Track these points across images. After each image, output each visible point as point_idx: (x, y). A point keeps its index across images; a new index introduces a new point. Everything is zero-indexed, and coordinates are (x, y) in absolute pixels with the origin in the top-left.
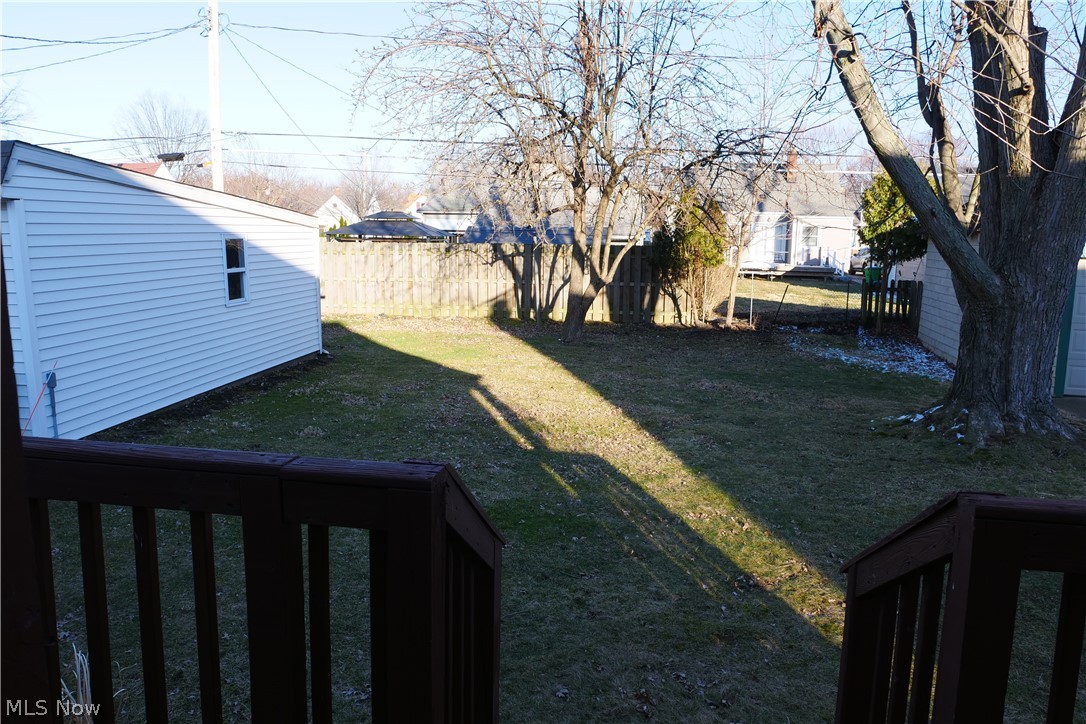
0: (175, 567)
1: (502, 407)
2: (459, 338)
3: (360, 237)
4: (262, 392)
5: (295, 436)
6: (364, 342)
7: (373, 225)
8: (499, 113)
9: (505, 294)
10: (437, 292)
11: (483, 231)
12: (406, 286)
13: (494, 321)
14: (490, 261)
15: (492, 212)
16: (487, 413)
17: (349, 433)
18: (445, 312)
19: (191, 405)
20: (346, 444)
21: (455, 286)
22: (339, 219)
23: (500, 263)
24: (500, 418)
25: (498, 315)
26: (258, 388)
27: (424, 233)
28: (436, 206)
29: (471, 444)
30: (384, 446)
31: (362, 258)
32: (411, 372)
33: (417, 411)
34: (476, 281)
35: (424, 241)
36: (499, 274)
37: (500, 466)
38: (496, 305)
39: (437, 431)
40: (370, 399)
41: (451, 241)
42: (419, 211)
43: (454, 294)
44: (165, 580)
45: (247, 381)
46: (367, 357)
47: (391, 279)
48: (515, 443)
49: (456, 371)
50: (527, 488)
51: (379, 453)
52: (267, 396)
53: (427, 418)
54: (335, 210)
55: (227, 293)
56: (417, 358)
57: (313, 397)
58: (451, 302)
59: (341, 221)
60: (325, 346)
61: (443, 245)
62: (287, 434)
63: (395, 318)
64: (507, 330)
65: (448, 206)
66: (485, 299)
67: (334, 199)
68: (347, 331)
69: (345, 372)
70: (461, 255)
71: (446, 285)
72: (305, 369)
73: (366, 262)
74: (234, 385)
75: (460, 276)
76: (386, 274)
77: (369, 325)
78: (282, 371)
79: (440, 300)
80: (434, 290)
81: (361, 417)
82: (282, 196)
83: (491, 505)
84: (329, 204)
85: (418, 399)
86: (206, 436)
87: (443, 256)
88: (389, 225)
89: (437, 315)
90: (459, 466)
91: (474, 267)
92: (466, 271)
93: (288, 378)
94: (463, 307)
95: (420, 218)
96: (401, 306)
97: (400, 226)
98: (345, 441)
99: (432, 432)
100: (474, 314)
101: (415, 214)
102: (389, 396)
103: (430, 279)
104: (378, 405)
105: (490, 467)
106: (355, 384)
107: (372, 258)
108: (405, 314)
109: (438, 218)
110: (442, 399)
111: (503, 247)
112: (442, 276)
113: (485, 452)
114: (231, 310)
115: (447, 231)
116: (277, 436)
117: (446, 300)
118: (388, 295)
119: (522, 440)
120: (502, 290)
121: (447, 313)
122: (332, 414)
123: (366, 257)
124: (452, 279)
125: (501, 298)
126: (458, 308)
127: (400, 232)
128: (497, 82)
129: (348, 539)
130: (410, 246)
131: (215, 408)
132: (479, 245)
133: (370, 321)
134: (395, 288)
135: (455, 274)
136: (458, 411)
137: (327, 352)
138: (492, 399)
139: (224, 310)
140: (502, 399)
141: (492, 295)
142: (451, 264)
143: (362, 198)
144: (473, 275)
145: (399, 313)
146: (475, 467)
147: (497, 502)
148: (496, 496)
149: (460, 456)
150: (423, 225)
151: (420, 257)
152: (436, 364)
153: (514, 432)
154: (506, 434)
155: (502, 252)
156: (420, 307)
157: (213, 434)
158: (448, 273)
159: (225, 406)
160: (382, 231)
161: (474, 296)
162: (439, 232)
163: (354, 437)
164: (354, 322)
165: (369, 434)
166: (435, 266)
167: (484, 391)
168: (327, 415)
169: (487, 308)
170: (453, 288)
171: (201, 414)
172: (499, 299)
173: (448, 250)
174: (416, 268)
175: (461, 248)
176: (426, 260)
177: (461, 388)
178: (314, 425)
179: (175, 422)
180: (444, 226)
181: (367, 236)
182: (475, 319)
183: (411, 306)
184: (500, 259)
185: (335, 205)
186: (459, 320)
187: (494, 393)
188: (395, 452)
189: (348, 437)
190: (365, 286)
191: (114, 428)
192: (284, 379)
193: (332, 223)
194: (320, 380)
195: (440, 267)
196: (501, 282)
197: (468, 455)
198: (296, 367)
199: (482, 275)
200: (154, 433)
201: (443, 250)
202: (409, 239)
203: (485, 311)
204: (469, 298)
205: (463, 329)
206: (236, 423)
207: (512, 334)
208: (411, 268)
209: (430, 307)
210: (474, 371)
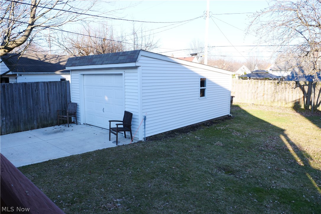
0: (159, 188)
1: (292, 144)
2: (279, 114)
3: (250, 78)
4: (208, 127)
5: (212, 144)
6: (245, 112)
7: (254, 74)
8: (301, 33)
9: (299, 99)
10: (273, 97)
11: (293, 77)
12: (262, 94)
13: (294, 109)
14: (294, 87)
15: (297, 70)
16: (286, 146)
17: (231, 146)
18: (275, 104)
19: (185, 129)
20: (229, 150)
21: (280, 96)
22: (244, 72)
23: (299, 88)
24: (290, 148)
25: (296, 107)
26: (206, 125)
27: (271, 77)
28: (277, 68)
29: (276, 159)
30: (242, 154)
31: (248, 85)
32: (259, 125)
33: (258, 141)
34: (288, 94)
35: (271, 80)
36: (297, 92)
37: (287, 171)
38: (295, 103)
39: (263, 151)
40: (242, 134)
41: (280, 79)
42: (270, 70)
43: (279, 98)
44: (154, 192)
45: (204, 122)
46: (245, 118)
47: (257, 92)
48: (295, 161)
49: (276, 127)
50: (298, 184)
51: (239, 156)
52: (208, 128)
53: (261, 145)
54: (243, 70)
55: (199, 95)
56: (262, 120)
57: (223, 130)
58: (278, 101)
59: (245, 73)
60: (231, 113)
61: (277, 81)
62: (210, 143)
63: (257, 105)
64: (299, 113)
65: (281, 68)
66: (291, 101)
67: (244, 66)
68: (240, 108)
69: (236, 123)
70: (283, 85)
71: (276, 95)
72: (223, 120)
73: (249, 86)
74: (200, 124)
75: (282, 92)
76: (255, 90)
77: (248, 107)
78: (216, 120)
79: (274, 100)
80: (272, 96)
81: (237, 141)
82: (228, 66)
83: (280, 189)
84: (242, 68)
85: (259, 136)
86: (186, 140)
87: (276, 85)
88: (259, 74)
89: (272, 105)
90: (269, 167)
91: (288, 89)
92: (285, 91)
93: (217, 123)
94: (282, 103)
95: (271, 72)
96: (260, 101)
97: (263, 75)
98: (229, 149)
99: (262, 150)
100: (286, 106)
101: (269, 71)
102: (249, 134)
103: (271, 93)
104: (244, 136)
105: (282, 171)
106: (238, 128)
107: (251, 85)
108: (261, 104)
109: (277, 72)
110: (268, 137)
111: (300, 82)
112: (275, 92)
113: (282, 163)
114: (200, 100)
115: (280, 76)
116: (207, 143)
117: (276, 100)
118: (255, 97)
119: (299, 160)
120: (298, 98)
121: (276, 105)
122: (227, 138)
123: (249, 84)
124: (279, 93)
125: (298, 101)
126: (280, 103)
127: (263, 77)
128: (300, 21)
129: (218, 192)
130: (265, 81)
131: (192, 131)
132: (290, 81)
133: (248, 106)
134: (258, 95)
135: (281, 91)
136: (274, 143)
137: (231, 115)
138: (288, 140)
139: (199, 100)
140: (293, 141)
141: (294, 99)
142: (279, 88)
143: (252, 66)
144: (287, 92)
145: (259, 104)
146: (276, 170)
147: (283, 188)
148: (283, 185)
149: (271, 163)
150: (271, 74)
151: (268, 85)
152: (269, 123)
153: (296, 156)
154: (292, 156)
155: (299, 84)
156: (267, 102)
157: (188, 140)
158: (278, 91)
159: (195, 130)
160: (257, 76)
161: (287, 100)
162: (277, 77)
163: (232, 148)
164: (243, 106)
165: (238, 147)
166: (273, 88)
167: (286, 136)
168: (226, 138)
169: (292, 104)
170: (279, 96)
171: (187, 132)
172: (297, 101)
173: (278, 83)
174: (266, 89)
175: (283, 82)
176: (270, 86)
177: (277, 134)
178: (220, 141)
179: (179, 134)
180: (279, 74)
181: (252, 78)
182: (287, 108)
183: (263, 101)
184: (298, 87)
185: (244, 68)
186: (280, 108)
187: (290, 138)
188: (245, 157)
189: (230, 147)
190: (248, 94)
191: (161, 133)
192: (215, 123)
193: (242, 73)
194: (227, 125)
195: (275, 89)
196: (298, 95)
197: (274, 163)
198: (220, 120)
199: (290, 92)
200: (172, 136)
201: (276, 83)
202: (266, 79)
203: (291, 105)
204: (285, 100)
205: (281, 111)
206: (196, 137)
207: (301, 114)
208: (264, 89)
209: (270, 102)
210: (283, 128)
